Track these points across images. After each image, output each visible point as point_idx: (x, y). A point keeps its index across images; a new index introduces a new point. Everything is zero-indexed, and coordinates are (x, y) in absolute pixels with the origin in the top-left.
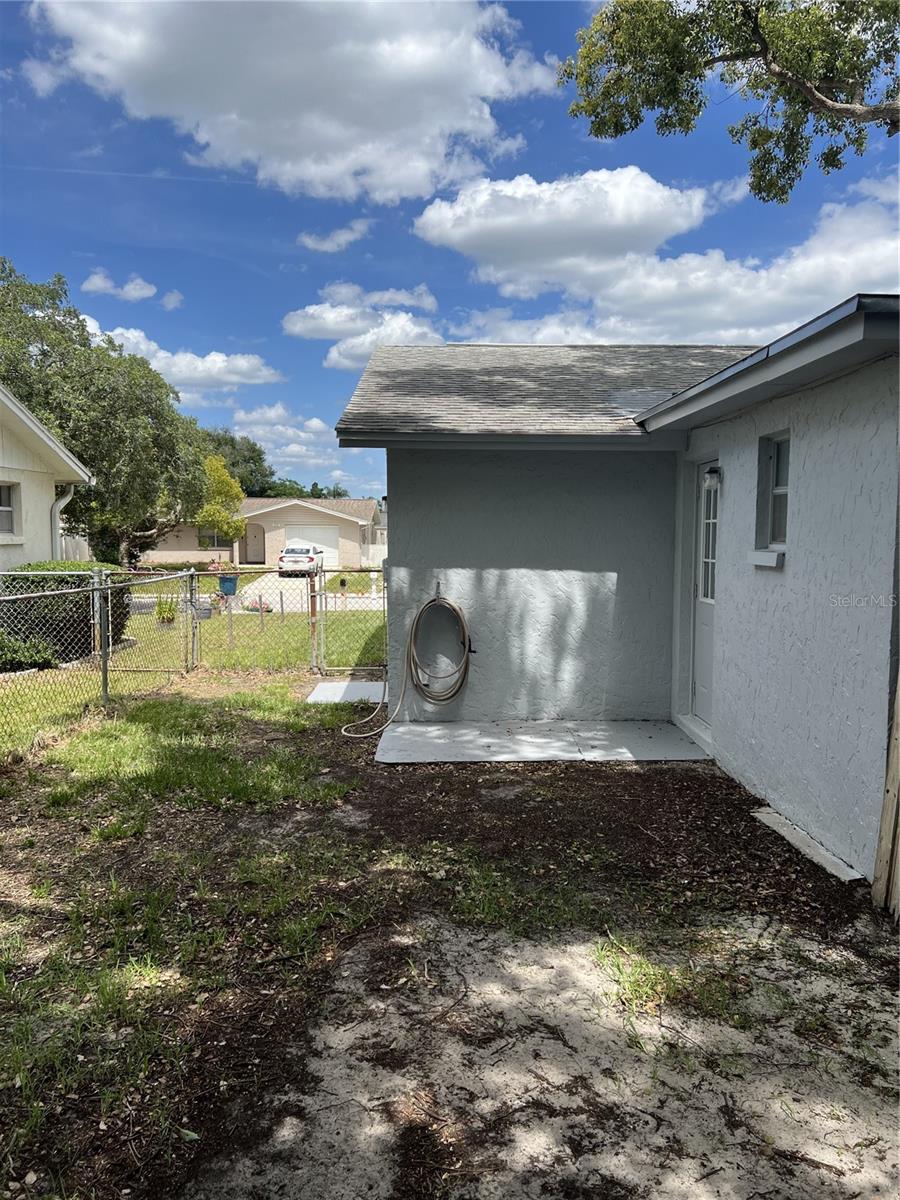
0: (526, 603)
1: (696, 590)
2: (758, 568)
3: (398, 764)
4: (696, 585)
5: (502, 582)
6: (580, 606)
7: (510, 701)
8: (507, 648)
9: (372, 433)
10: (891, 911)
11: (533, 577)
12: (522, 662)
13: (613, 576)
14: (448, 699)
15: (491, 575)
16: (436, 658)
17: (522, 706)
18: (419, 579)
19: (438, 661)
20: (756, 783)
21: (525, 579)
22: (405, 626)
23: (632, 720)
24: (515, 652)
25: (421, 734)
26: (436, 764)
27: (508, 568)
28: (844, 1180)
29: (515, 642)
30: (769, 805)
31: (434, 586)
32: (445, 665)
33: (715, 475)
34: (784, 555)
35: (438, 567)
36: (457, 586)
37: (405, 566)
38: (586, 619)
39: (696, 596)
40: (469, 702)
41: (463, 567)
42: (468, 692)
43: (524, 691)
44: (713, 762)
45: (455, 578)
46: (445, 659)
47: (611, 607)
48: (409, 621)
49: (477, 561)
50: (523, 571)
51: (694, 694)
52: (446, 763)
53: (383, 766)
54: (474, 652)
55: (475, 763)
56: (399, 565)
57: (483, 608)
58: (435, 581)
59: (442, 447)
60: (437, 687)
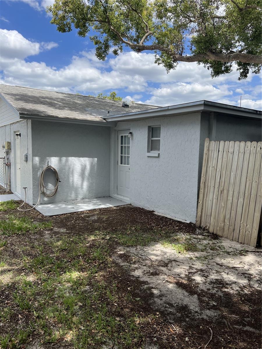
0: (74, 167)
1: (117, 163)
2: (148, 157)
3: (53, 216)
4: (117, 161)
5: (67, 161)
6: (88, 167)
7: (69, 195)
8: (69, 180)
9: (27, 115)
10: (201, 227)
11: (76, 160)
12: (73, 184)
13: (96, 159)
14: (52, 196)
15: (64, 159)
16: (48, 184)
17: (73, 196)
18: (42, 161)
19: (48, 185)
20: (149, 207)
21: (73, 160)
22: (37, 175)
23: (101, 197)
24: (71, 181)
25: (48, 207)
26: (64, 214)
27: (69, 157)
28: (244, 268)
29: (71, 178)
30: (155, 212)
31: (47, 162)
32: (51, 186)
33: (131, 134)
34: (159, 154)
35: (48, 157)
36: (54, 162)
37: (38, 156)
38: (89, 171)
39: (117, 164)
40: (58, 197)
41: (55, 157)
42: (57, 193)
43: (73, 192)
44: (131, 204)
45: (53, 160)
46: (50, 184)
47: (96, 167)
48: (39, 173)
49: (59, 155)
50: (73, 158)
51: (117, 189)
52: (67, 213)
53: (48, 217)
54: (60, 182)
55: (75, 212)
56: (36, 156)
57: (62, 169)
58: (47, 161)
59: (49, 121)
60: (48, 193)
